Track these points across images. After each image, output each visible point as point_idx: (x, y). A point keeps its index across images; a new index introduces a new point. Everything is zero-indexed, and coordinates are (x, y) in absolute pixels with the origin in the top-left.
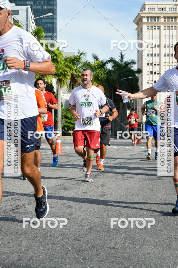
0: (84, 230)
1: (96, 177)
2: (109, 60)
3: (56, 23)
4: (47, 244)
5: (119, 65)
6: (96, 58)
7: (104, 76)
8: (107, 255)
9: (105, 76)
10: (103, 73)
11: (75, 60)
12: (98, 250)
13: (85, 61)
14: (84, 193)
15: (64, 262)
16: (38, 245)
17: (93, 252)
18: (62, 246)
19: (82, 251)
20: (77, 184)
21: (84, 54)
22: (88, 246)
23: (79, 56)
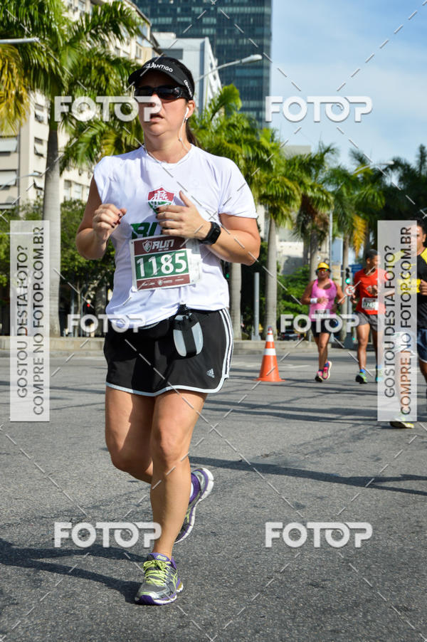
0: (332, 561)
1: (359, 439)
2: (392, 163)
3: (268, 78)
4: (247, 591)
5: (415, 176)
6: (361, 160)
7: (379, 201)
8: (391, 625)
9: (381, 202)
10: (376, 194)
11: (311, 164)
12: (367, 612)
13: (334, 166)
15: (287, 636)
16: (226, 592)
17: (355, 615)
18: (282, 598)
19: (330, 613)
20: (313, 453)
21: (333, 150)
22: (342, 601)
23: (322, 155)
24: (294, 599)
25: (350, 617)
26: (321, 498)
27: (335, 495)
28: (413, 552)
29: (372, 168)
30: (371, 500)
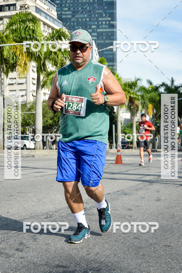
2: (162, 84)
3: (116, 54)
4: (111, 241)
5: (170, 88)
6: (151, 83)
7: (157, 98)
10: (156, 95)
11: (132, 85)
12: (155, 248)
13: (141, 85)
14: (141, 198)
15: (126, 257)
16: (104, 242)
17: (151, 249)
19: (142, 248)
20: (135, 190)
21: (140, 79)
22: (146, 244)
23: (136, 82)
24: (128, 243)
26: (138, 206)
27: (143, 205)
28: (171, 225)
29: (154, 86)
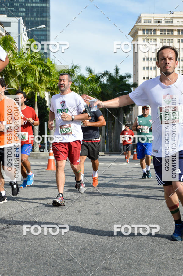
0: (77, 249)
2: (104, 73)
3: (49, 35)
4: (39, 264)
5: (114, 79)
6: (90, 71)
7: (99, 90)
10: (97, 87)
12: (92, 271)
13: (79, 74)
14: (77, 211)
16: (30, 265)
18: (55, 267)
19: (76, 272)
21: (78, 67)
23: (73, 69)
24: (60, 267)
25: (84, 273)
27: (79, 220)
28: (112, 244)
29: (95, 75)
30: (95, 222)
